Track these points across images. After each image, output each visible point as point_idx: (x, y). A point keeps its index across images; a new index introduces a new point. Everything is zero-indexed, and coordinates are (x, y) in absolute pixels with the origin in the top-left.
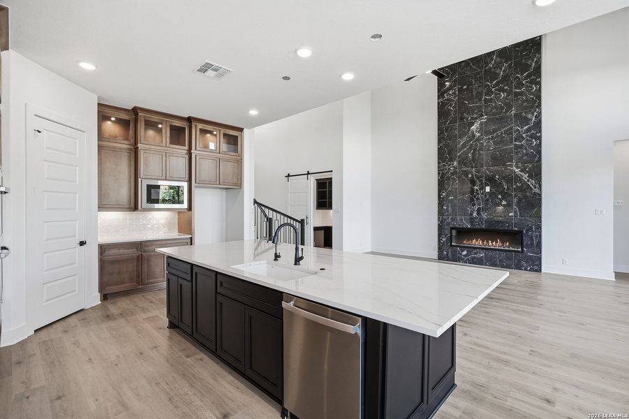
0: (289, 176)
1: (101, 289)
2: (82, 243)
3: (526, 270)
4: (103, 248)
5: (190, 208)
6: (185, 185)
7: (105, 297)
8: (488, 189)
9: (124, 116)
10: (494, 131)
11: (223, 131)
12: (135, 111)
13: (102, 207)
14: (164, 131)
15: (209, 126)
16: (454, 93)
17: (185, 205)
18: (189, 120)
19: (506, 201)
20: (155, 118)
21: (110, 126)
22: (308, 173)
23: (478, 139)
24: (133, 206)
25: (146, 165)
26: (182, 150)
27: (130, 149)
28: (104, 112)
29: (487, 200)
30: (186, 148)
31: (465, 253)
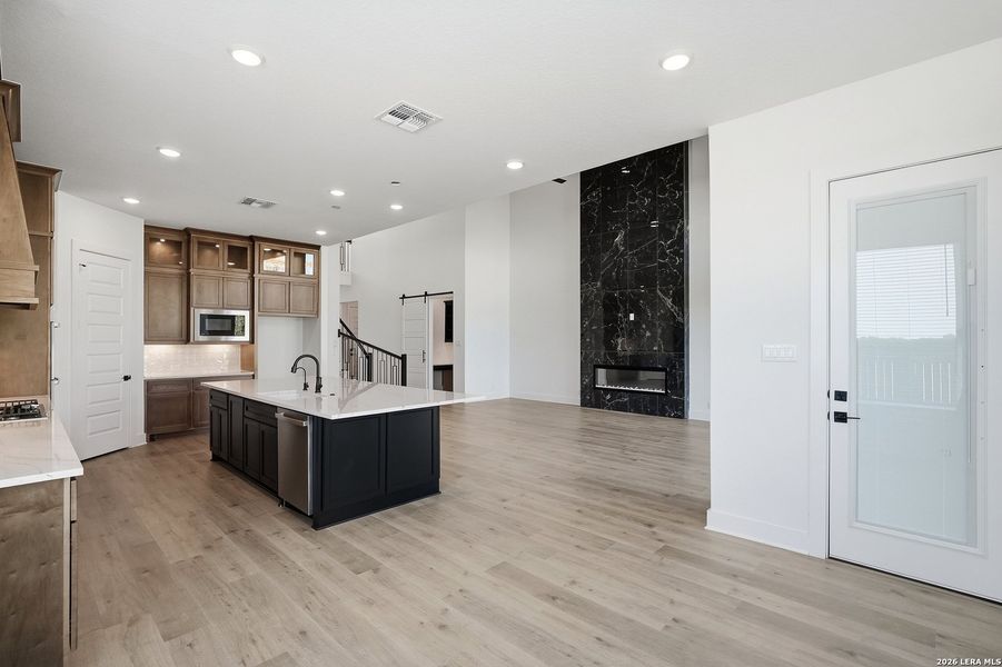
0: (404, 297)
1: (148, 428)
2: (126, 378)
3: (670, 416)
4: (150, 385)
5: (252, 341)
6: (247, 314)
7: (151, 438)
8: (632, 317)
9: (176, 238)
10: (639, 244)
11: (294, 249)
12: (187, 232)
13: (149, 339)
14: (221, 252)
15: (279, 245)
16: (598, 195)
17: (246, 338)
18: (252, 239)
19: (650, 332)
20: (210, 239)
21: (159, 248)
22: (426, 294)
23: (622, 255)
24: (184, 338)
25: (199, 292)
26: (244, 274)
27: (182, 275)
28: (152, 233)
29: (631, 330)
30: (249, 271)
31: (608, 397)
